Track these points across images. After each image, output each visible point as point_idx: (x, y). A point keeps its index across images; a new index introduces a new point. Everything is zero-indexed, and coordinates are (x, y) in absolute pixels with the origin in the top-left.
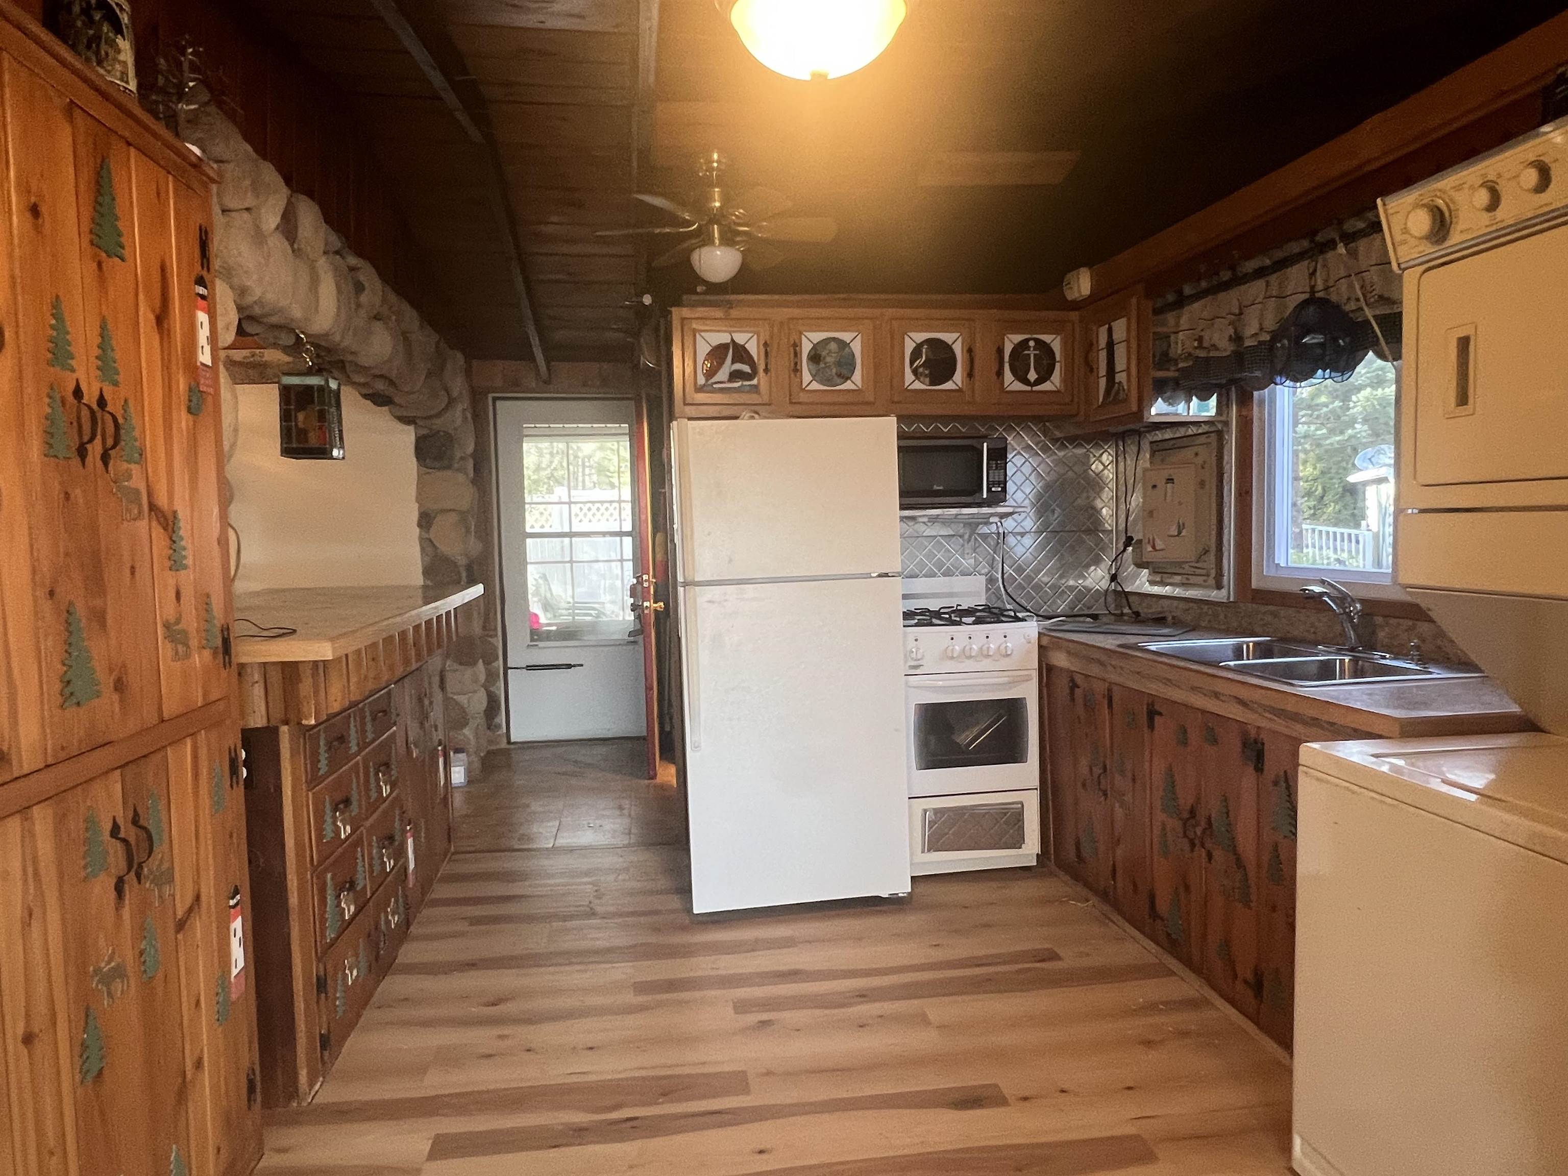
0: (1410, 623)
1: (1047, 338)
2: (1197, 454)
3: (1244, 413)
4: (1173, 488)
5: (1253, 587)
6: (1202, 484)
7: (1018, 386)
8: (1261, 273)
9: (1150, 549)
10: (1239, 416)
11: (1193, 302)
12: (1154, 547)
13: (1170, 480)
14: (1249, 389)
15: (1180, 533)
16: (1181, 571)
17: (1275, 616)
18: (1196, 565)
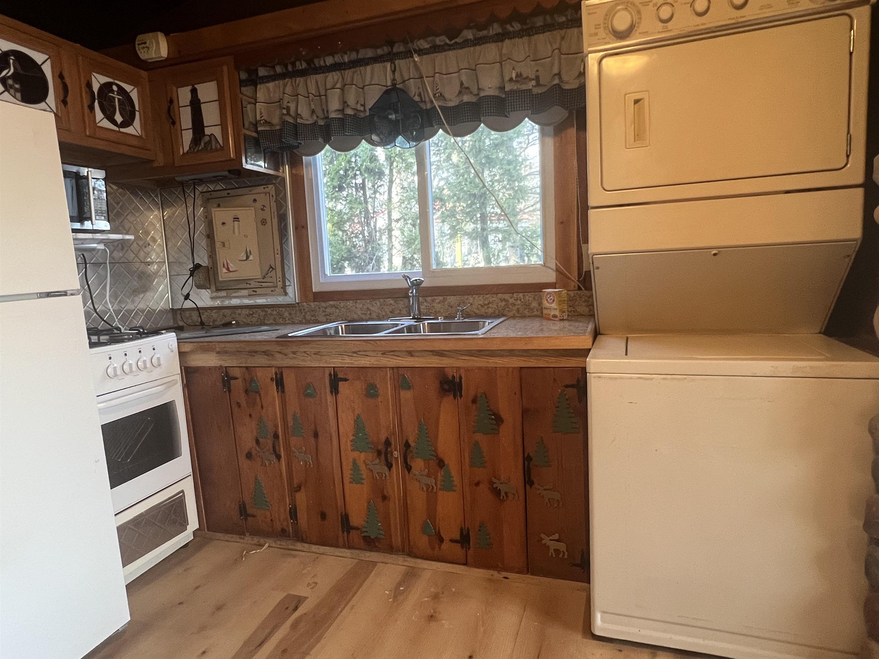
0: (441, 298)
1: (128, 88)
2: (255, 200)
3: (294, 172)
4: (239, 225)
5: (314, 291)
6: (264, 222)
7: (106, 124)
8: (337, 67)
9: (225, 270)
10: (292, 175)
11: (268, 82)
12: (228, 269)
13: (236, 219)
14: (299, 154)
15: (248, 257)
16: (248, 286)
17: (337, 308)
18: (263, 280)
